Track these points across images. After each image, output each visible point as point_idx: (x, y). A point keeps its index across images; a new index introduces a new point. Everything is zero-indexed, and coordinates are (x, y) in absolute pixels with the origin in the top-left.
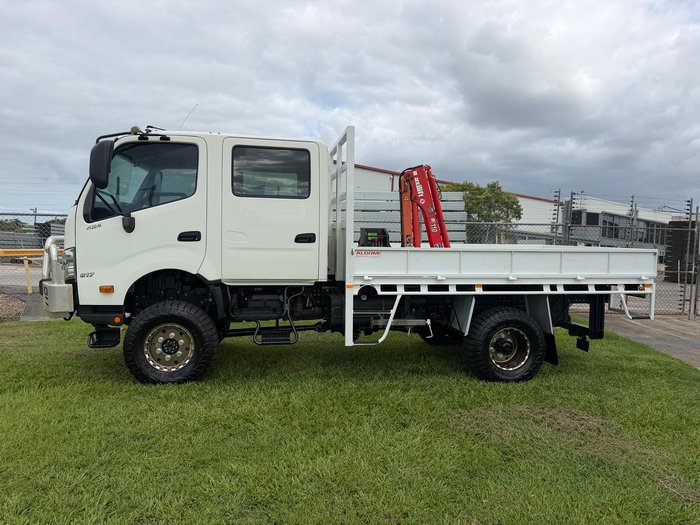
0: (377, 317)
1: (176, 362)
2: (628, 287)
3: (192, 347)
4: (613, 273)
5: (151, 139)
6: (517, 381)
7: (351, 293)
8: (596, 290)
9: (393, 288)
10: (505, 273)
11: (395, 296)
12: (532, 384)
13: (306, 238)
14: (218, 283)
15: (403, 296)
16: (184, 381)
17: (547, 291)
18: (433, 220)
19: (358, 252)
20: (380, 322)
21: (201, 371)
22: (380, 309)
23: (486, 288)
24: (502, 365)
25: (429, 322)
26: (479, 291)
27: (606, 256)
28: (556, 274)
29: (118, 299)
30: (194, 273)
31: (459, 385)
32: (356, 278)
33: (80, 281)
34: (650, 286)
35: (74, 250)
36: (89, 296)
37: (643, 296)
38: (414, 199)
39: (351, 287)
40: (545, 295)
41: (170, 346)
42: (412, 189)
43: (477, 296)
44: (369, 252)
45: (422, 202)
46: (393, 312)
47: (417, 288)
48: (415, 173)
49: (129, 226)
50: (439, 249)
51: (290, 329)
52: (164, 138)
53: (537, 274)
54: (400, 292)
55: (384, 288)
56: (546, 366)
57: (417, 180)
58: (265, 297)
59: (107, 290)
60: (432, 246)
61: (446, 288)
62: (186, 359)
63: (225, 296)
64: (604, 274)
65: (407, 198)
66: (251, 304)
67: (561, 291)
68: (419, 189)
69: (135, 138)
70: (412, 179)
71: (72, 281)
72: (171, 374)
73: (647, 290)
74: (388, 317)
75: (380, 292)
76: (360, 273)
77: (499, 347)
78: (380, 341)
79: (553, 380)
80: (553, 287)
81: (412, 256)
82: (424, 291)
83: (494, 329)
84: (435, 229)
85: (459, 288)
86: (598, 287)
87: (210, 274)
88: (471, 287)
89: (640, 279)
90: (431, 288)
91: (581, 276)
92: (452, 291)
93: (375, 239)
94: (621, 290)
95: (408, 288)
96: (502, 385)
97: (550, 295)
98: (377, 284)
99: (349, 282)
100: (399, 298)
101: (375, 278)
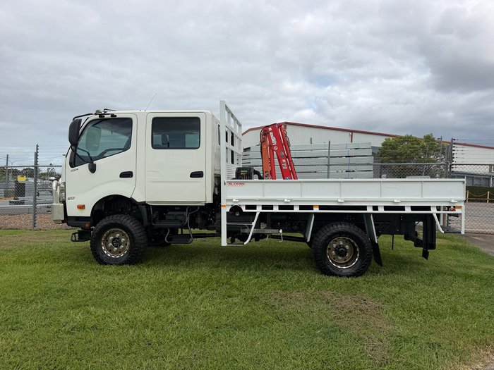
0: (245, 227)
1: (120, 252)
3: (128, 243)
5: (106, 116)
7: (225, 211)
8: (412, 210)
9: (254, 207)
10: (335, 198)
11: (255, 213)
13: (197, 175)
14: (144, 204)
15: (261, 213)
16: (123, 264)
17: (370, 210)
18: (284, 161)
19: (230, 183)
20: (246, 231)
21: (134, 259)
23: (321, 207)
24: (337, 264)
25: (281, 231)
26: (316, 210)
27: (419, 184)
28: (377, 198)
29: (87, 213)
30: (129, 197)
32: (227, 200)
33: (67, 201)
34: (460, 207)
35: (64, 183)
36: (73, 212)
37: (456, 215)
38: (270, 147)
39: (224, 206)
40: (370, 214)
41: (116, 242)
43: (315, 214)
44: (237, 183)
45: (276, 148)
46: (254, 224)
47: (270, 207)
48: (270, 129)
49: (93, 169)
51: (188, 236)
52: (112, 115)
54: (259, 210)
55: (248, 207)
57: (271, 133)
58: (176, 213)
59: (82, 207)
60: (284, 178)
61: (291, 207)
62: (124, 250)
63: (148, 212)
64: (419, 198)
66: (167, 217)
67: (381, 210)
68: (273, 140)
69: (97, 117)
70: (268, 133)
71: (64, 203)
72: (116, 259)
73: (458, 211)
74: (250, 227)
75: (244, 210)
76: (229, 197)
78: (245, 243)
80: (375, 208)
81: (267, 186)
82: (276, 210)
83: (331, 238)
84: (285, 167)
85: (302, 207)
86: (413, 208)
87: (139, 199)
88: (311, 207)
89: (450, 202)
91: (398, 199)
92: (297, 210)
93: (244, 174)
94: (434, 211)
95: (264, 208)
97: (373, 214)
99: (223, 202)
100: (258, 214)
101: (240, 200)
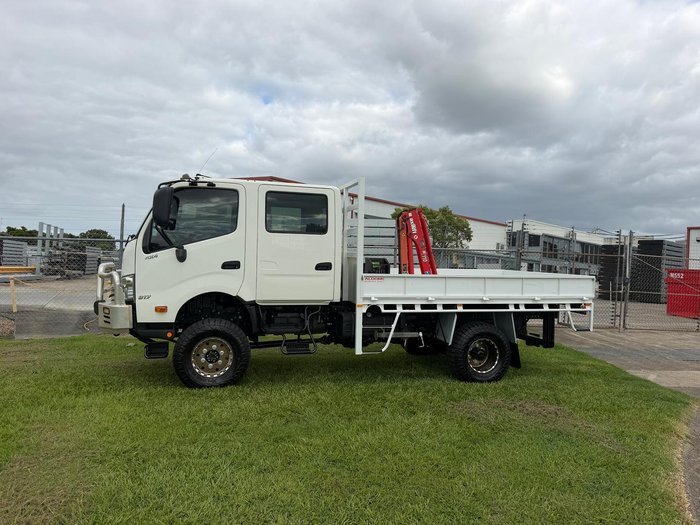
0: (380, 331)
1: (217, 370)
2: (573, 306)
3: (231, 357)
4: (562, 295)
5: (199, 185)
6: (489, 381)
7: (360, 312)
8: (549, 308)
9: (394, 307)
10: (479, 295)
11: (395, 314)
12: (501, 383)
13: (324, 267)
14: (253, 303)
15: (402, 313)
17: (512, 309)
18: (424, 252)
19: (367, 278)
20: (383, 335)
21: (237, 377)
22: (382, 324)
23: (465, 306)
24: (478, 369)
25: (421, 334)
26: (460, 309)
27: (557, 281)
28: (519, 295)
29: (170, 317)
30: (233, 294)
31: (445, 385)
32: (364, 299)
33: (138, 302)
34: (590, 305)
35: (134, 276)
36: (146, 315)
37: (584, 313)
38: (409, 236)
39: (361, 306)
40: (510, 313)
41: (213, 356)
42: (408, 228)
43: (458, 313)
44: (374, 278)
45: (416, 237)
46: (393, 326)
47: (412, 307)
48: (410, 215)
49: (182, 257)
50: (428, 275)
51: (310, 341)
52: (211, 184)
53: (505, 295)
54: (399, 310)
55: (387, 307)
56: (511, 370)
57: (411, 220)
58: (288, 315)
59: (162, 310)
60: (423, 273)
61: (434, 307)
62: (226, 367)
63: (258, 314)
64: (555, 295)
65: (403, 235)
66: (277, 321)
67: (522, 309)
68: (414, 227)
69: (186, 184)
70: (408, 219)
71: (131, 302)
72: (214, 380)
73: (588, 308)
74: (389, 330)
75: (383, 311)
76: (366, 295)
77: (475, 354)
78: (383, 350)
79: (517, 380)
80: (517, 306)
81: (409, 281)
82: (418, 310)
83: (472, 340)
84: (425, 259)
85: (445, 306)
86: (551, 306)
87: (247, 297)
88: (454, 306)
89: (582, 299)
90: (423, 307)
91: (538, 297)
92: (440, 309)
93: (378, 267)
94: (568, 308)
95: (405, 307)
96: (479, 384)
97: (514, 313)
98: (381, 304)
99: (359, 302)
100: (398, 315)
101: (380, 299)
